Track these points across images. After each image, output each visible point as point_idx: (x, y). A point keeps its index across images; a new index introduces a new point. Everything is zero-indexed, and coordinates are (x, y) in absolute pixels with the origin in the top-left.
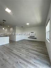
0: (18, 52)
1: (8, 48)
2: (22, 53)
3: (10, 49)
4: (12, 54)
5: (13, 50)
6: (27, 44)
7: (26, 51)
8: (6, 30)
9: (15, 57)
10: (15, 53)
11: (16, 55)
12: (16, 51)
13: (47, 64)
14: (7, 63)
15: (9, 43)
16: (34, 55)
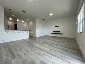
0: (40, 46)
1: (29, 42)
2: (45, 47)
3: (31, 43)
4: (33, 47)
5: (34, 44)
6: (50, 40)
7: (49, 45)
8: (25, 24)
9: (36, 50)
10: (37, 46)
11: (38, 48)
12: (38, 45)
13: (79, 59)
14: (29, 53)
15: (29, 38)
16: (60, 50)
